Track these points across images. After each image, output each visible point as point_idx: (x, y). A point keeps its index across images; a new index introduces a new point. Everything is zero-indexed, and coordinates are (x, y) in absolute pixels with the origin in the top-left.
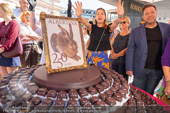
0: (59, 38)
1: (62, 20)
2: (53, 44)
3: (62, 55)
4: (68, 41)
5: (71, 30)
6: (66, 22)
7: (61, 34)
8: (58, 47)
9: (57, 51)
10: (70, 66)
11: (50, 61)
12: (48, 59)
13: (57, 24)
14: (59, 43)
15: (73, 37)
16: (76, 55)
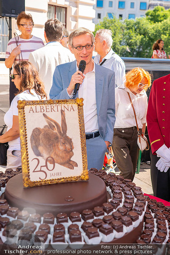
0: (44, 135)
1: (49, 106)
2: (34, 145)
3: (47, 160)
4: (57, 138)
5: (64, 121)
6: (55, 109)
7: (47, 129)
8: (41, 149)
9: (39, 154)
10: (57, 177)
11: (29, 170)
12: (26, 166)
13: (42, 114)
14: (43, 142)
15: (66, 131)
16: (70, 160)
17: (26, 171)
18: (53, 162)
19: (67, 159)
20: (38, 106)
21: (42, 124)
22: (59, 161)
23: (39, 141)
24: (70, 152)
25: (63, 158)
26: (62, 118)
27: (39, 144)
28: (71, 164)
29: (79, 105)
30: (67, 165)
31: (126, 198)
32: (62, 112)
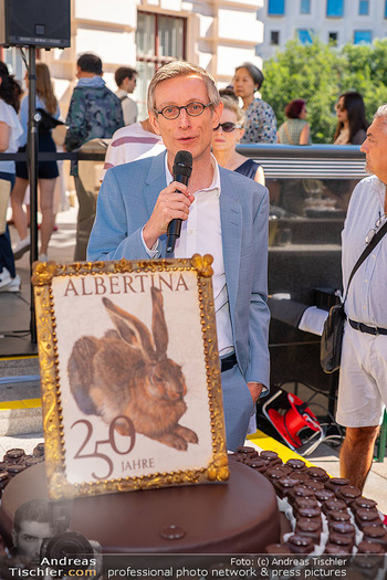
0: (105, 355)
1: (119, 279)
2: (78, 383)
3: (113, 426)
4: (141, 364)
5: (159, 317)
6: (136, 284)
7: (113, 338)
8: (96, 394)
9: (90, 409)
10: (147, 472)
11: (63, 453)
12: (56, 442)
13: (99, 298)
14: (102, 375)
15: (165, 345)
16: (177, 426)
17: (57, 455)
18: (130, 431)
19: (168, 423)
20: (89, 279)
21: (100, 325)
22: (147, 428)
23: (92, 372)
24: (176, 402)
25: (157, 419)
26: (155, 310)
27: (92, 382)
28: (179, 437)
29: (200, 274)
30: (169, 438)
31: (332, 530)
32: (155, 292)
